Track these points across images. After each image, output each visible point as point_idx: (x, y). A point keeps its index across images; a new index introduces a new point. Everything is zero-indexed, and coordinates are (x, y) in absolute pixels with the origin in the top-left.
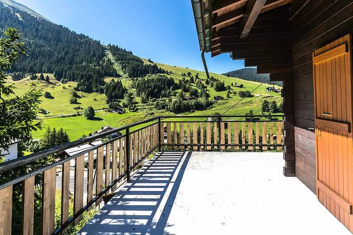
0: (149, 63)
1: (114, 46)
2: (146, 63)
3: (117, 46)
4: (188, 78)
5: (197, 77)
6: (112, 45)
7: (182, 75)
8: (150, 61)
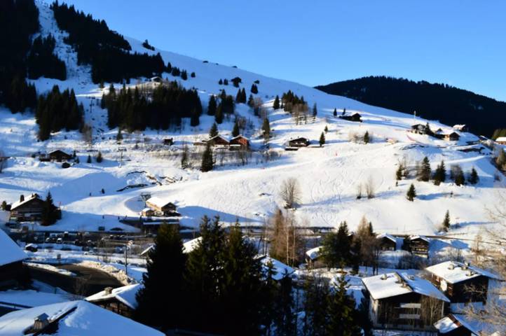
0: (143, 51)
1: (64, 6)
2: (137, 49)
3: (72, 8)
4: (232, 92)
5: (254, 90)
6: (60, 4)
7: (220, 83)
8: (146, 45)
